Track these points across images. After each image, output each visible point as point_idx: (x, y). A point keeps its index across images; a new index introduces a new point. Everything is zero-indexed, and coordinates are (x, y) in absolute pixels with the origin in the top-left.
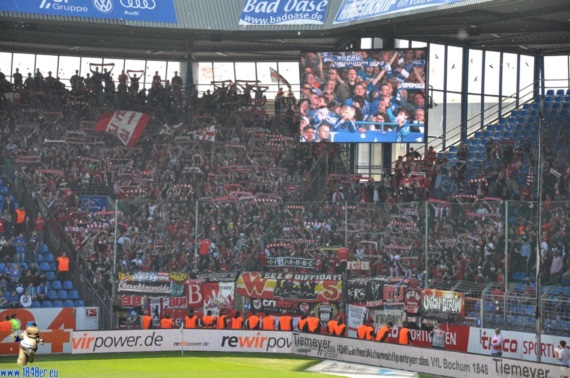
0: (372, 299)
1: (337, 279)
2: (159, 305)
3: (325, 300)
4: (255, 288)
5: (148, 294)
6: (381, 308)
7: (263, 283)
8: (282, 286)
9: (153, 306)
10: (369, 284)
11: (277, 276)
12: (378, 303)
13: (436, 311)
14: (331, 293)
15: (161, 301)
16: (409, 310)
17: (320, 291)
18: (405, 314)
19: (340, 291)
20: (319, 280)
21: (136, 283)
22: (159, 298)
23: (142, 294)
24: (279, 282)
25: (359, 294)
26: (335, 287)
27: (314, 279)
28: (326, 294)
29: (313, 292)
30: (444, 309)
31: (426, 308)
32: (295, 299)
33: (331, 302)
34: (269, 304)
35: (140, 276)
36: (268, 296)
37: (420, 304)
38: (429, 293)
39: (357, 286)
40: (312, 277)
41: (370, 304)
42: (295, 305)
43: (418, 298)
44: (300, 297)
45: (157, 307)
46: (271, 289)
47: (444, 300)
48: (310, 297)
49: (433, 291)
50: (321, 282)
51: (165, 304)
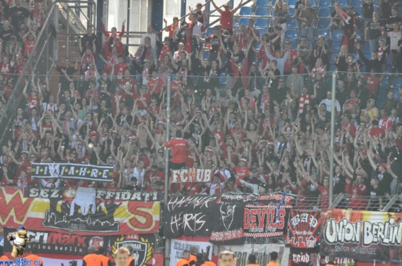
0: (221, 229)
1: (151, 198)
3: (130, 231)
4: (12, 213)
6: (239, 242)
7: (27, 204)
8: (59, 209)
10: (213, 205)
11: (50, 193)
12: (230, 235)
13: (351, 244)
14: (142, 220)
16: (297, 244)
17: (122, 216)
18: (287, 251)
19: (156, 218)
20: (121, 200)
24: (53, 202)
25: (191, 222)
26: (150, 211)
27: (113, 199)
28: (133, 221)
29: (111, 219)
30: (368, 240)
31: (331, 239)
32: (82, 231)
33: (141, 235)
34: (37, 238)
36: (34, 225)
37: (319, 233)
38: (335, 216)
39: (189, 209)
40: (109, 195)
41: (217, 236)
42: (81, 240)
43: (314, 223)
44: (89, 228)
46: (41, 216)
47: (368, 225)
48: (107, 227)
49: (347, 213)
50: (125, 204)
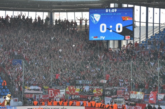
0: (113, 95)
1: (101, 88)
2: (39, 97)
3: (97, 95)
4: (72, 91)
5: (35, 94)
6: (116, 98)
7: (75, 89)
8: (82, 90)
9: (37, 98)
10: (112, 89)
11: (80, 87)
12: (115, 96)
13: (134, 99)
14: (99, 93)
15: (40, 96)
16: (126, 99)
17: (95, 92)
18: (124, 100)
19: (102, 92)
20: (95, 88)
21: (31, 90)
22: (39, 95)
23: (32, 94)
24: (81, 89)
25: (108, 93)
26: (100, 91)
27: (93, 88)
28: (97, 93)
29: (92, 92)
30: (137, 98)
31: (131, 98)
32: (87, 95)
33: (99, 96)
34: (77, 97)
35: (32, 87)
36: (77, 94)
37: (129, 96)
38: (132, 93)
39: (108, 90)
40: (92, 87)
41: (112, 96)
42: (86, 97)
43: (128, 94)
44: (88, 95)
45: (38, 98)
46: (78, 92)
47: (137, 95)
48: (91, 94)
49: (134, 92)
50: (95, 89)
51: (41, 97)
